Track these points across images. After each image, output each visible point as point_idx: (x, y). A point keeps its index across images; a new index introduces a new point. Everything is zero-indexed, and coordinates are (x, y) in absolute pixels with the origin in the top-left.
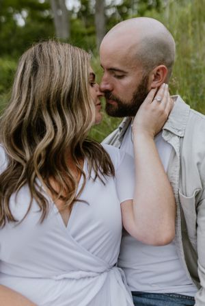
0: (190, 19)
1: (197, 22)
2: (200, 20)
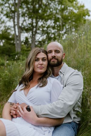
0: (67, 46)
1: (69, 47)
2: (70, 47)
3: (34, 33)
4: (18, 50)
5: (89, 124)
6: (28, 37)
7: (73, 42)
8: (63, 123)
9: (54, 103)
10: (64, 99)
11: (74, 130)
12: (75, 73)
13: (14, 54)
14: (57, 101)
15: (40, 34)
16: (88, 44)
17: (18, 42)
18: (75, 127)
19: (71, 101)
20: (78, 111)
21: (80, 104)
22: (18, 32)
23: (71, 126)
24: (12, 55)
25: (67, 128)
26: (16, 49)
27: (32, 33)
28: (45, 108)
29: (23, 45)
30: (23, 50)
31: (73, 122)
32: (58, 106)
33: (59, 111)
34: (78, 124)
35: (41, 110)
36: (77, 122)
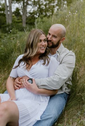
3: (25, 4)
4: (9, 21)
5: (77, 95)
6: (19, 8)
7: (66, 20)
8: (57, 94)
9: (51, 77)
10: (60, 74)
11: (65, 99)
12: (69, 54)
13: (4, 25)
14: (53, 76)
15: (31, 5)
16: (79, 23)
17: (9, 13)
18: (66, 96)
19: (65, 76)
20: (69, 84)
21: (71, 78)
22: (9, 2)
23: (63, 96)
24: (3, 27)
25: (60, 97)
26: (7, 20)
27: (24, 3)
28: (44, 81)
29: (13, 16)
30: (14, 21)
31: (64, 93)
32: (55, 79)
33: (55, 84)
34: (69, 94)
35: (40, 82)
36: (68, 93)
